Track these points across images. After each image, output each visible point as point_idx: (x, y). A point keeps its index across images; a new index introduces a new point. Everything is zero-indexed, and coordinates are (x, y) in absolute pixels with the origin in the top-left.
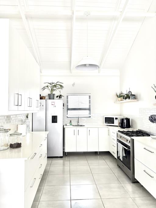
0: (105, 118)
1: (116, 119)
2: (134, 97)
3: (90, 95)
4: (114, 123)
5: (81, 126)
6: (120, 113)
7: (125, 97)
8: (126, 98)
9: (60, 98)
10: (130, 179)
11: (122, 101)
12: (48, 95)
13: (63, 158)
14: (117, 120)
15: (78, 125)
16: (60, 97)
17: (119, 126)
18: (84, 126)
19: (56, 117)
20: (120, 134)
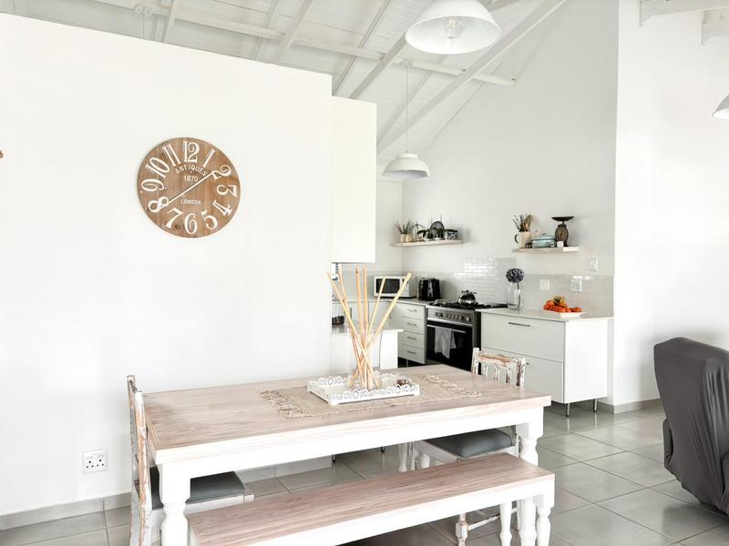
0: (378, 280)
2: (455, 234)
7: (428, 235)
8: (432, 237)
11: (420, 242)
17: (417, 298)
20: (440, 308)
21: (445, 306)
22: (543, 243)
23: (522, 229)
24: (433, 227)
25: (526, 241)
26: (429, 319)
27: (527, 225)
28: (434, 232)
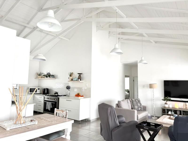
0: (30, 89)
2: (53, 76)
4: (37, 92)
6: (38, 86)
8: (47, 77)
11: (44, 78)
20: (48, 97)
21: (50, 96)
22: (75, 79)
23: (70, 76)
24: (47, 74)
25: (71, 79)
26: (45, 100)
27: (72, 75)
28: (48, 75)
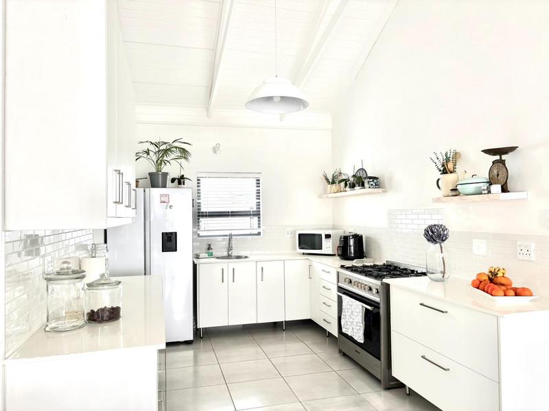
1: (328, 236)
2: (376, 182)
3: (258, 176)
4: (321, 249)
5: (239, 257)
7: (350, 184)
8: (353, 186)
9: (180, 183)
10: (378, 381)
11: (343, 193)
12: (149, 177)
13: (194, 345)
14: (330, 240)
15: (229, 257)
16: (180, 181)
17: (338, 255)
18: (246, 257)
19: (173, 237)
20: (349, 273)
21: (356, 270)
22: (471, 188)
23: (445, 172)
24: (355, 175)
25: (450, 187)
26: (340, 284)
27: (450, 165)
